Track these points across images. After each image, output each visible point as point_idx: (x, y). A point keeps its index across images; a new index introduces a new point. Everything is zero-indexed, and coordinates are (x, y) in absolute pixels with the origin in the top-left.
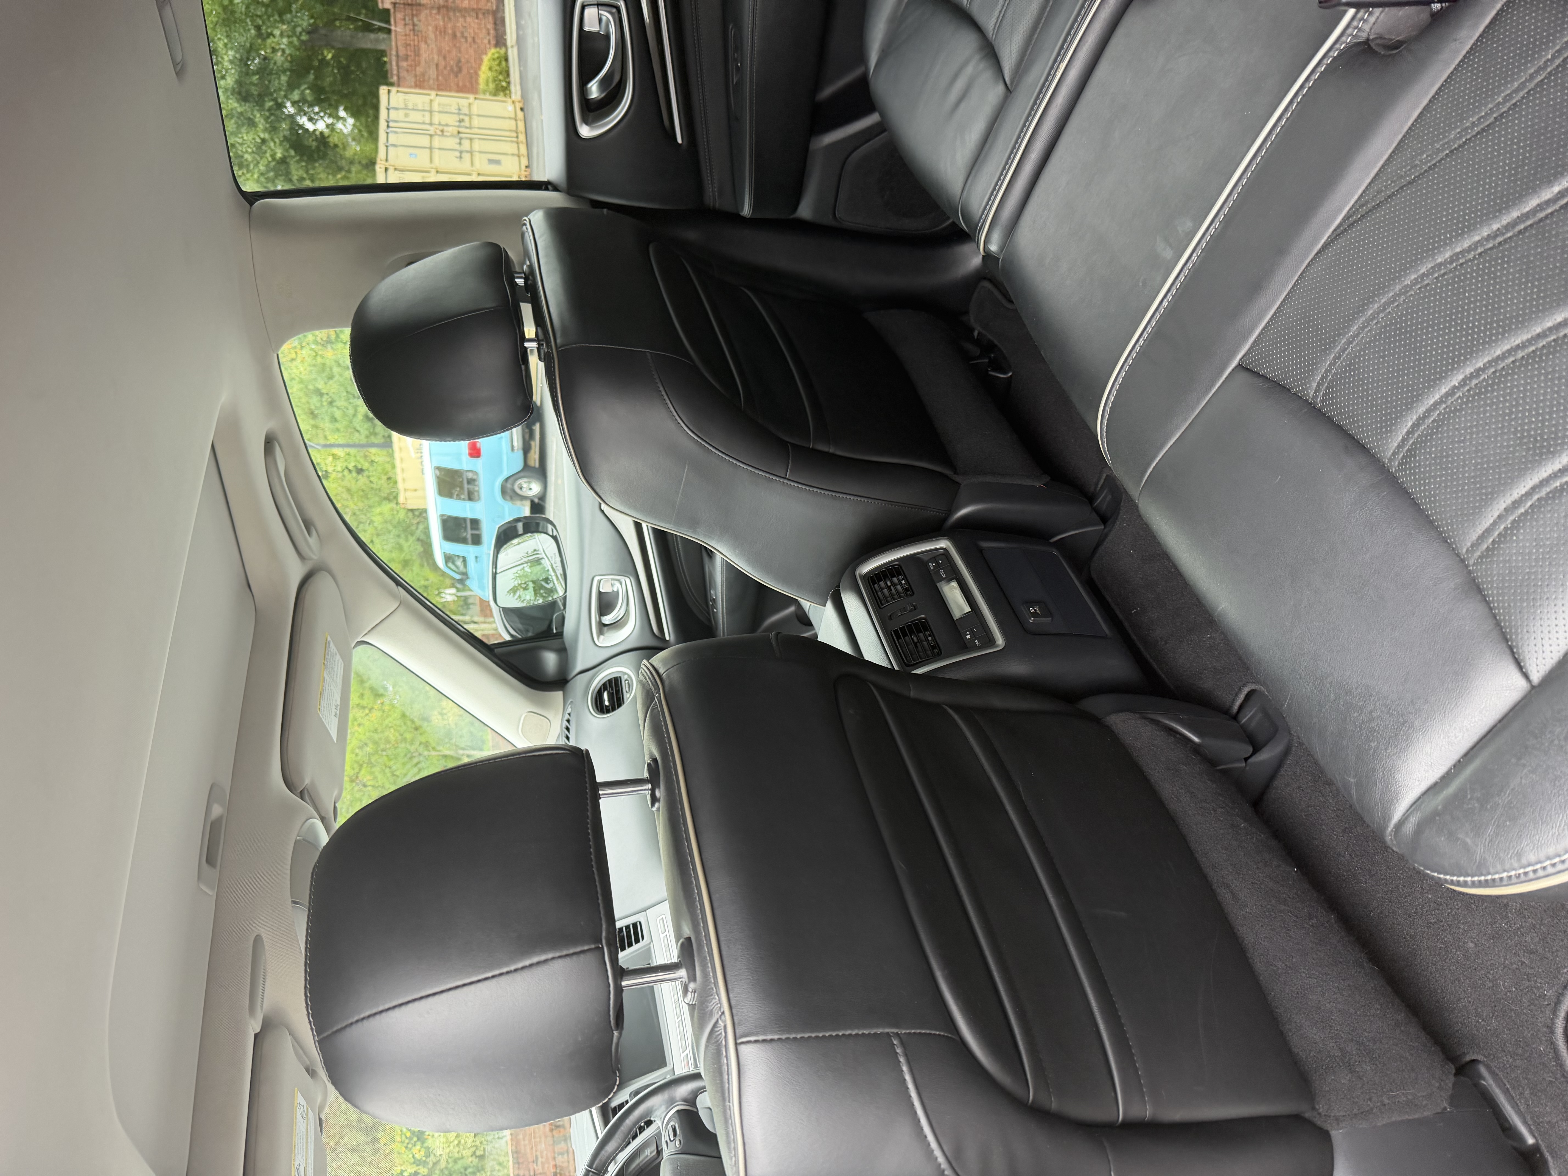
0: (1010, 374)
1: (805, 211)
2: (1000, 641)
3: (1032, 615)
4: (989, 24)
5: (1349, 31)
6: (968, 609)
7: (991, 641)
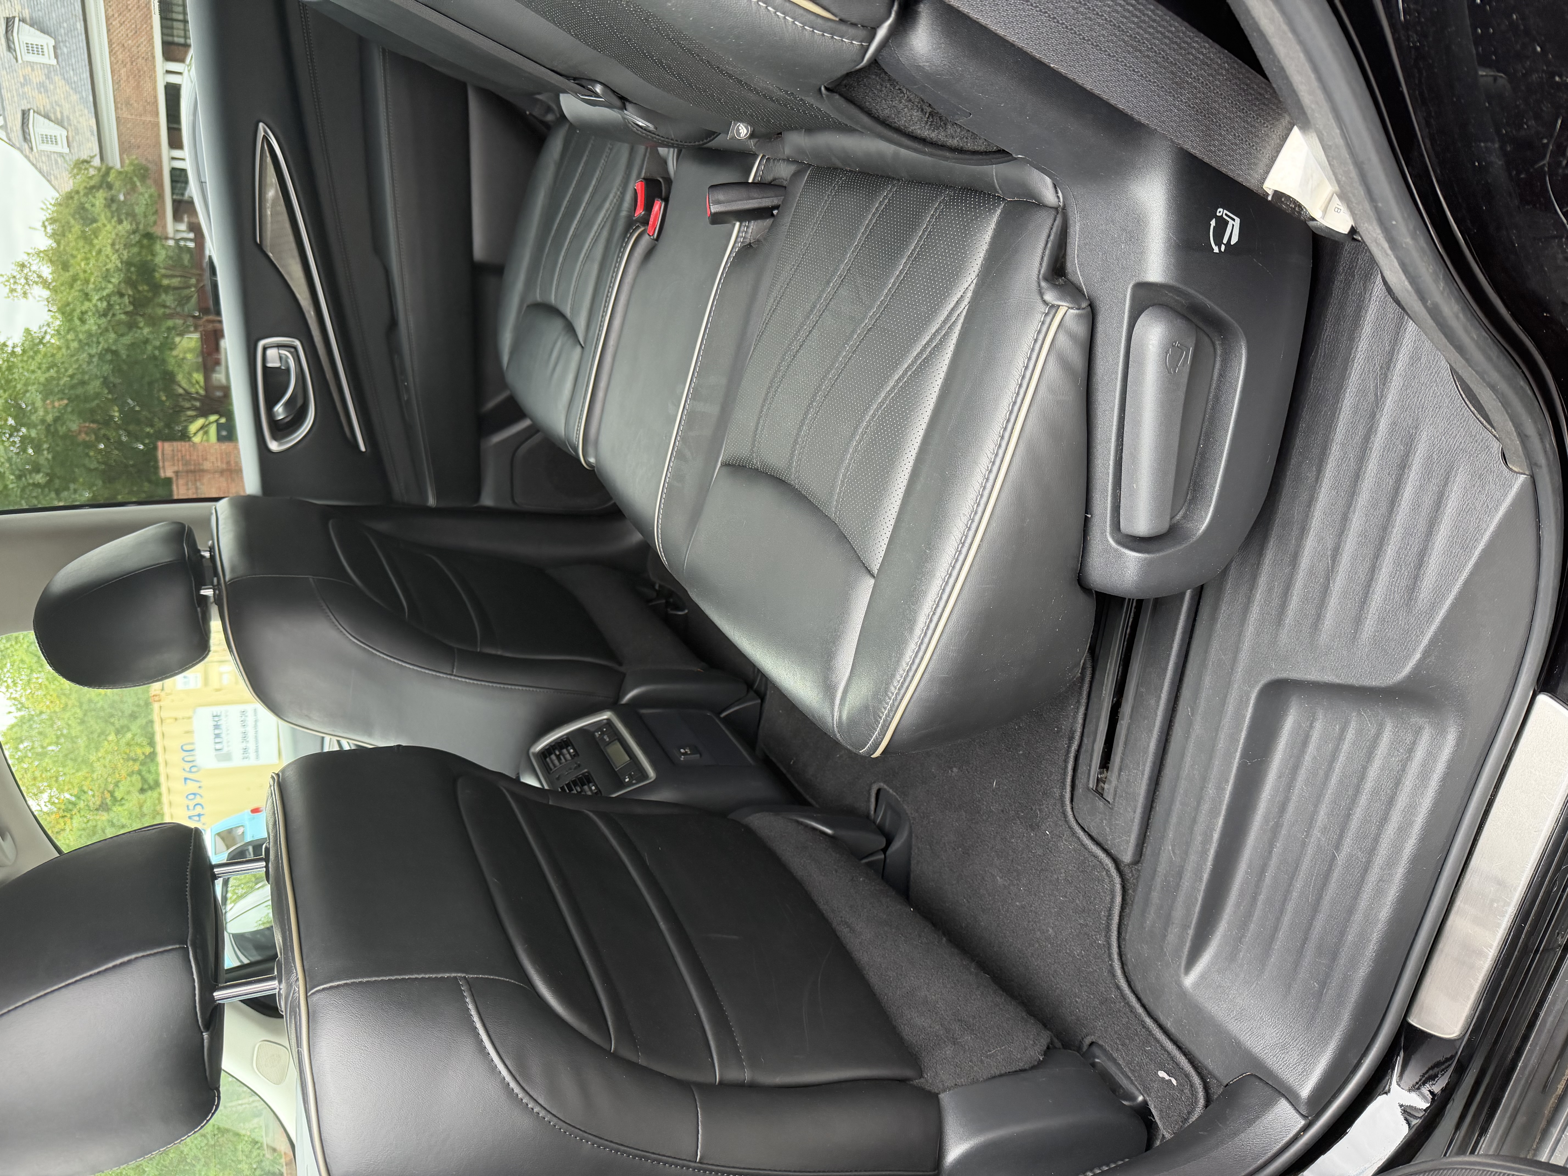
0: (686, 611)
1: (487, 500)
2: (652, 774)
3: (684, 755)
4: (568, 312)
5: (739, 240)
6: (628, 758)
7: (645, 776)
